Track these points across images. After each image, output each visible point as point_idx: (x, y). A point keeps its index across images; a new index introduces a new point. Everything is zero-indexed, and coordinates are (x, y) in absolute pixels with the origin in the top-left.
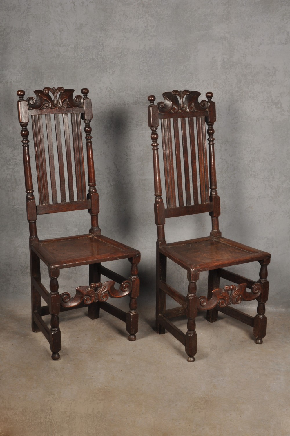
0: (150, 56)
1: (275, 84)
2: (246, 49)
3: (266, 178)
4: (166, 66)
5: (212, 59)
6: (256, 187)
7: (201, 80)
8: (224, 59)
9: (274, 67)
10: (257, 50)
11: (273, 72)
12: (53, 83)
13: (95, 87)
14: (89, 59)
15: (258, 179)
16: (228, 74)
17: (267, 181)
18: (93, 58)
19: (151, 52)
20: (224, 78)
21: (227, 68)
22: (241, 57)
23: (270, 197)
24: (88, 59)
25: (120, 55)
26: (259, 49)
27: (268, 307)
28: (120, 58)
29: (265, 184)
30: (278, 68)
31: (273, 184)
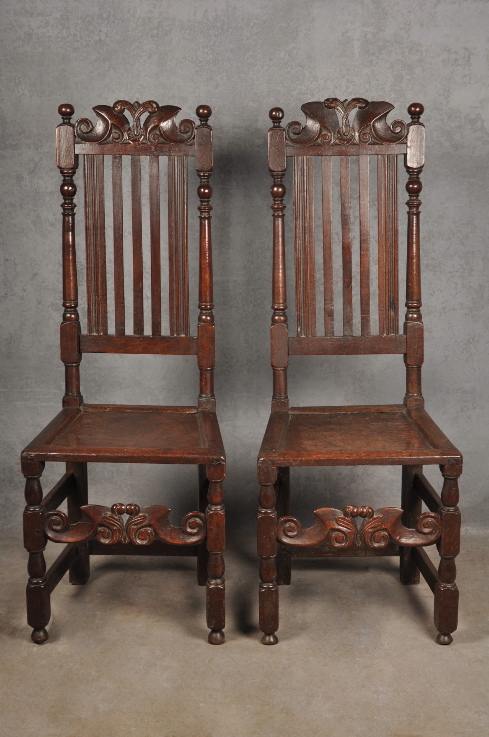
0: (217, 33)
1: (469, 83)
2: (410, 12)
3: (456, 272)
4: (251, 53)
5: (343, 36)
6: (438, 290)
7: (322, 79)
8: (366, 34)
9: (465, 48)
10: (432, 14)
11: (464, 57)
12: (22, 93)
13: (106, 98)
14: (92, 41)
15: (441, 272)
16: (375, 66)
17: (459, 277)
18: (100, 40)
19: (219, 24)
20: (367, 74)
21: (373, 54)
22: (401, 29)
23: (466, 307)
24: (90, 41)
25: (155, 32)
26: (436, 13)
27: (468, 528)
28: (156, 39)
29: (455, 283)
30: (475, 49)
31: (471, 282)
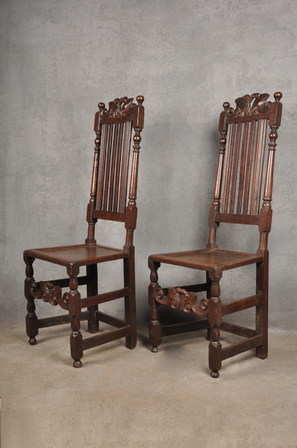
0: (169, 80)
1: (290, 96)
2: (260, 64)
3: (285, 192)
4: (184, 88)
5: (228, 77)
6: (275, 201)
7: (218, 98)
8: (238, 76)
9: (287, 80)
10: (270, 64)
11: (287, 84)
12: (82, 113)
14: (113, 88)
15: (277, 192)
16: (243, 91)
17: (286, 194)
18: (117, 87)
19: (169, 76)
20: (239, 94)
21: (242, 85)
22: (255, 72)
23: (290, 210)
24: (112, 88)
25: (141, 82)
26: (273, 64)
28: (141, 85)
29: (284, 197)
30: (292, 80)
31: (292, 197)
